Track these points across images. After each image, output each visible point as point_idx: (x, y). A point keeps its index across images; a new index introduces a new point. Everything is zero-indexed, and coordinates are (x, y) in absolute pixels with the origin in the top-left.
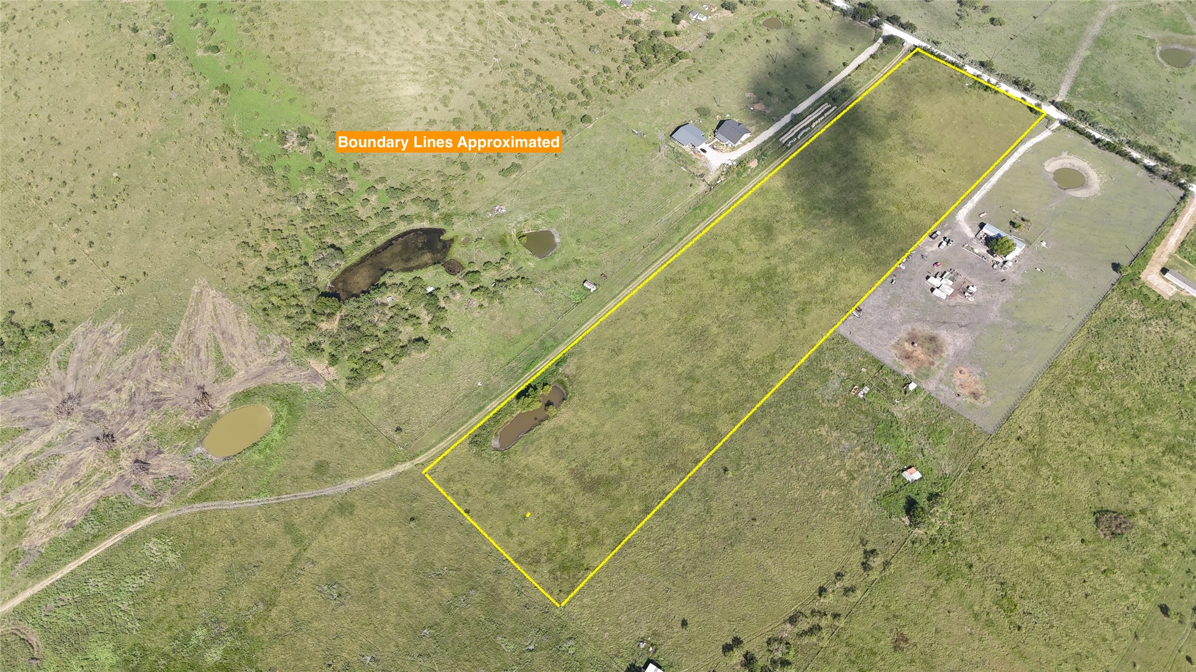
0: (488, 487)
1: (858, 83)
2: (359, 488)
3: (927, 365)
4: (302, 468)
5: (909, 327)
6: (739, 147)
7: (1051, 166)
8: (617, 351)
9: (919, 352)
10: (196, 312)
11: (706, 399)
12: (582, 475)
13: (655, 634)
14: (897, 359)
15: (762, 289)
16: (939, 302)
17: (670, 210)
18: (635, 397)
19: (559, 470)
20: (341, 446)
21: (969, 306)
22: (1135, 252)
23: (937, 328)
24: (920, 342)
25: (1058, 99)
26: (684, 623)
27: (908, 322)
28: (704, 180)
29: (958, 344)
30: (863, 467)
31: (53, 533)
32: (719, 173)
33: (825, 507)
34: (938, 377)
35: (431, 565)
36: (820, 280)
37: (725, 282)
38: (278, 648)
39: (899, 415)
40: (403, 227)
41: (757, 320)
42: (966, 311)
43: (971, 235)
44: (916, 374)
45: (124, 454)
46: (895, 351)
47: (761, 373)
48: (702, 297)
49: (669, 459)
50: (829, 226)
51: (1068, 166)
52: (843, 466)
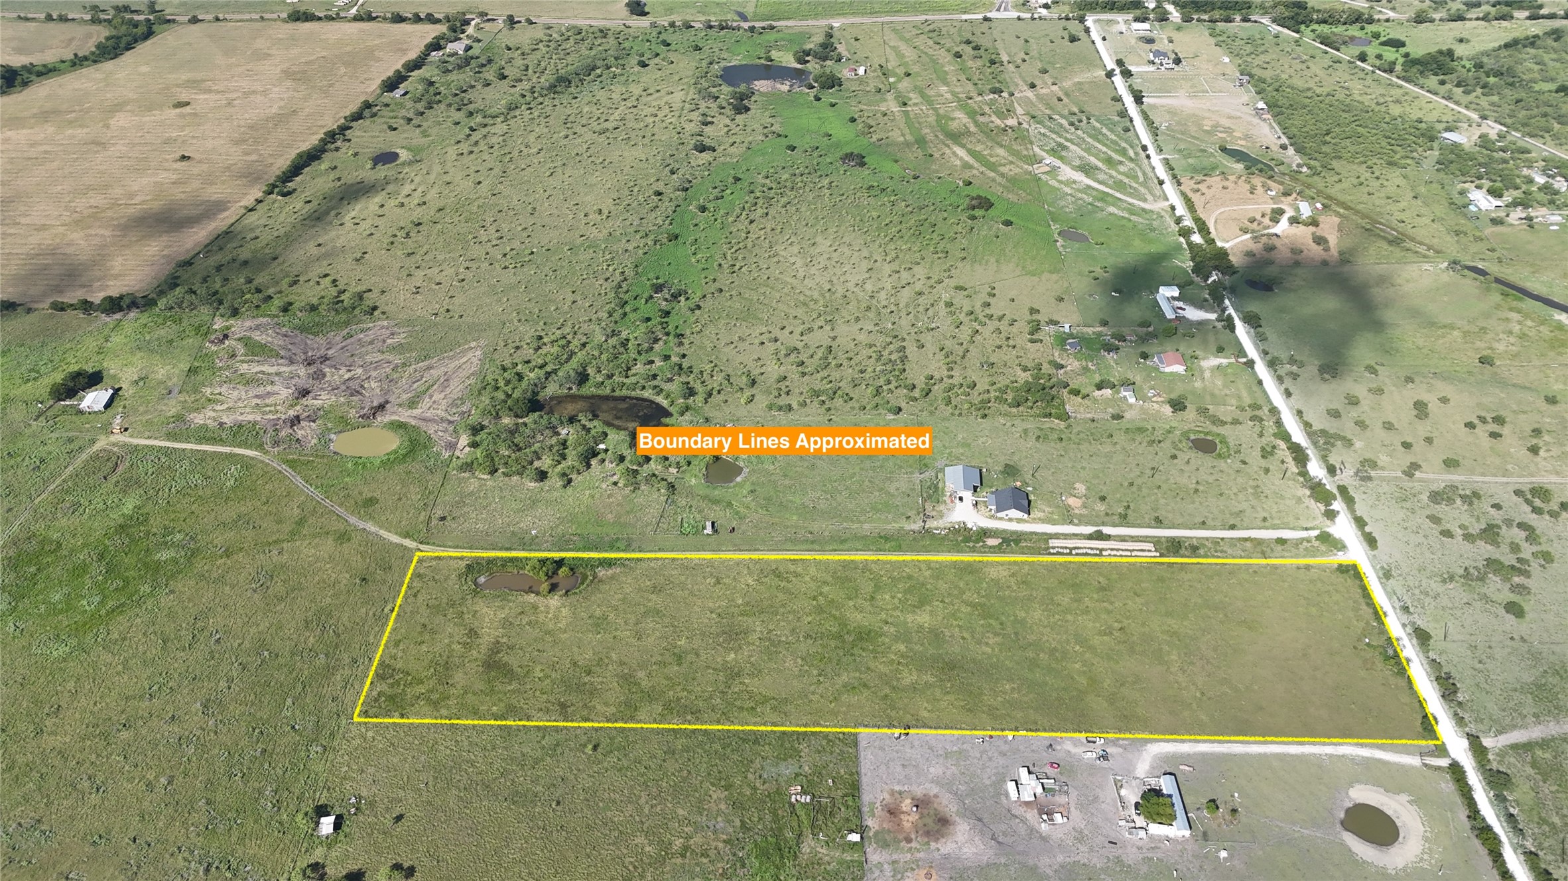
0: (431, 602)
1: (1222, 551)
2: (369, 533)
3: (901, 837)
4: (360, 493)
5: (934, 790)
6: (1001, 519)
7: (1362, 794)
8: (656, 590)
9: (910, 819)
10: (450, 358)
11: (665, 682)
12: (498, 652)
13: (372, 804)
14: (878, 804)
15: (844, 641)
16: (1003, 798)
17: (860, 522)
18: (618, 633)
19: (489, 633)
20: (400, 499)
21: (1032, 831)
23: (963, 816)
24: (926, 811)
25: (1487, 742)
26: (399, 818)
27: (942, 786)
28: (924, 521)
29: (965, 850)
30: (705, 854)
31: (208, 422)
32: (949, 525)
33: (625, 851)
34: (895, 857)
35: (329, 615)
36: (909, 677)
37: (820, 610)
38: (192, 583)
39: (805, 849)
40: (647, 394)
41: (799, 660)
42: (1022, 830)
43: (1142, 772)
44: (876, 833)
45: (298, 408)
46: (887, 796)
47: (738, 703)
48: (783, 606)
49: (573, 698)
50: (987, 644)
51: (1389, 812)
52: (689, 837)
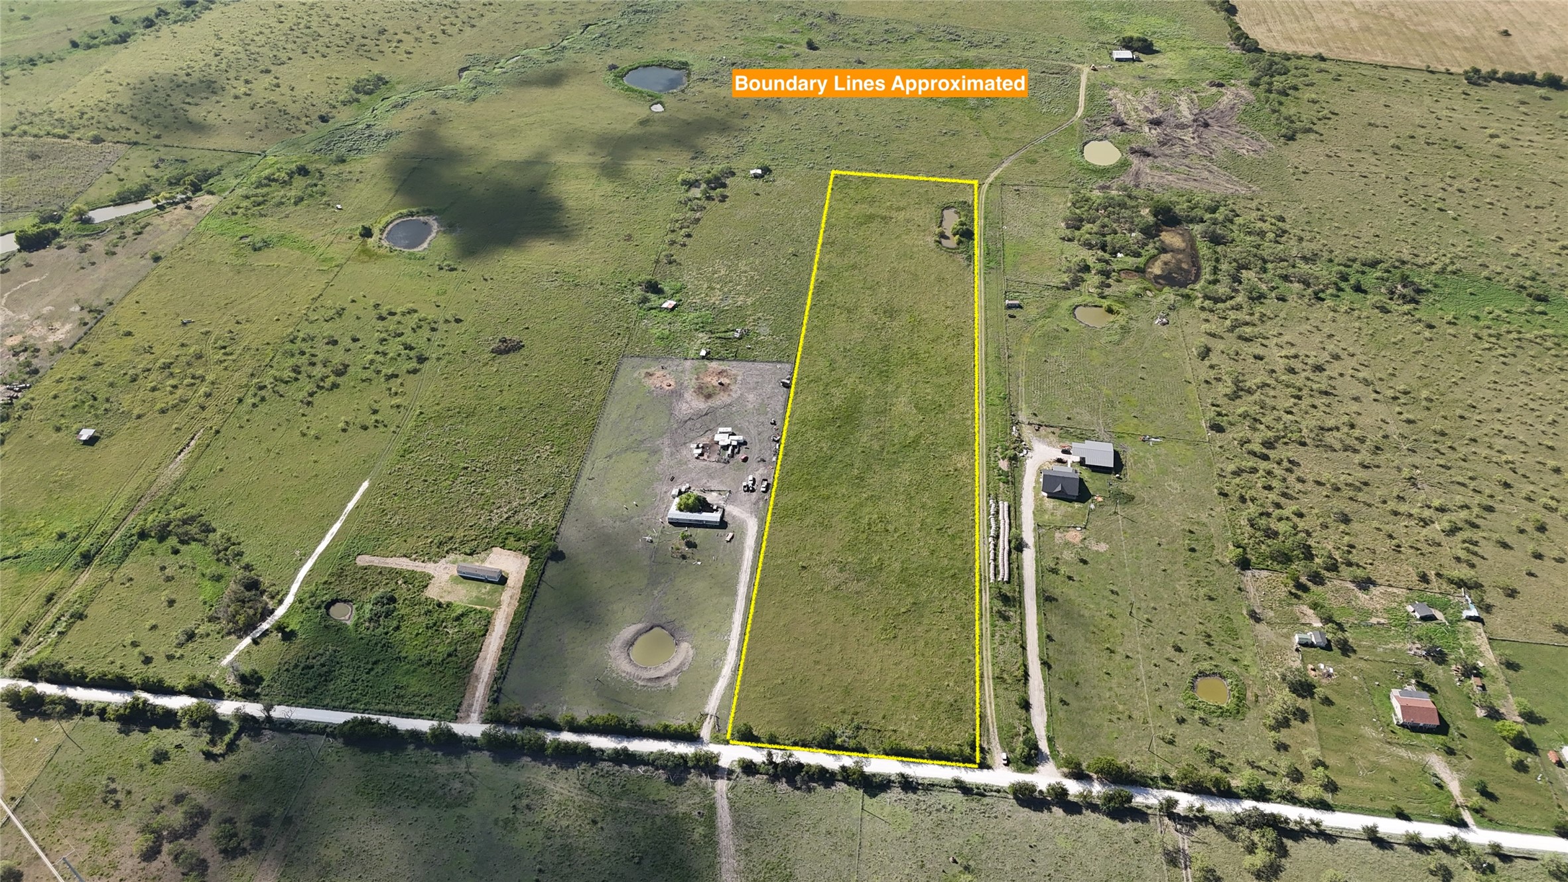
0: (931, 192)
2: (1001, 164)
5: (734, 395)
8: (941, 280)
9: (713, 382)
10: (1230, 180)
12: (883, 219)
14: (727, 369)
20: (1037, 172)
22: (543, 586)
23: (712, 406)
24: (718, 389)
27: (737, 399)
29: (685, 405)
31: (1112, 95)
32: (1026, 439)
43: (728, 508)
45: (1138, 123)
46: (733, 373)
